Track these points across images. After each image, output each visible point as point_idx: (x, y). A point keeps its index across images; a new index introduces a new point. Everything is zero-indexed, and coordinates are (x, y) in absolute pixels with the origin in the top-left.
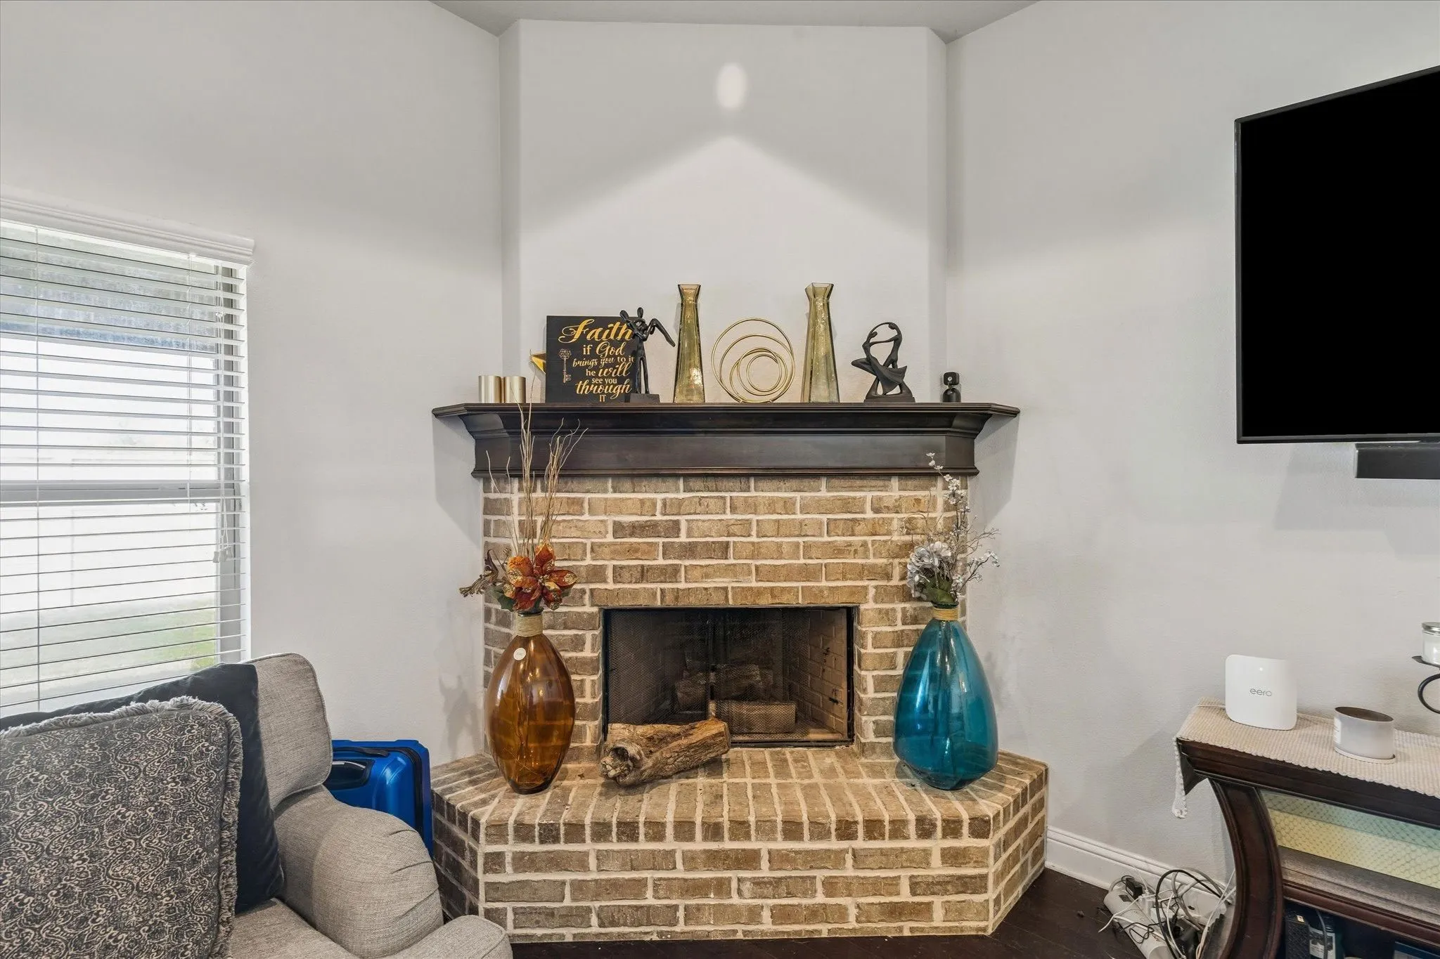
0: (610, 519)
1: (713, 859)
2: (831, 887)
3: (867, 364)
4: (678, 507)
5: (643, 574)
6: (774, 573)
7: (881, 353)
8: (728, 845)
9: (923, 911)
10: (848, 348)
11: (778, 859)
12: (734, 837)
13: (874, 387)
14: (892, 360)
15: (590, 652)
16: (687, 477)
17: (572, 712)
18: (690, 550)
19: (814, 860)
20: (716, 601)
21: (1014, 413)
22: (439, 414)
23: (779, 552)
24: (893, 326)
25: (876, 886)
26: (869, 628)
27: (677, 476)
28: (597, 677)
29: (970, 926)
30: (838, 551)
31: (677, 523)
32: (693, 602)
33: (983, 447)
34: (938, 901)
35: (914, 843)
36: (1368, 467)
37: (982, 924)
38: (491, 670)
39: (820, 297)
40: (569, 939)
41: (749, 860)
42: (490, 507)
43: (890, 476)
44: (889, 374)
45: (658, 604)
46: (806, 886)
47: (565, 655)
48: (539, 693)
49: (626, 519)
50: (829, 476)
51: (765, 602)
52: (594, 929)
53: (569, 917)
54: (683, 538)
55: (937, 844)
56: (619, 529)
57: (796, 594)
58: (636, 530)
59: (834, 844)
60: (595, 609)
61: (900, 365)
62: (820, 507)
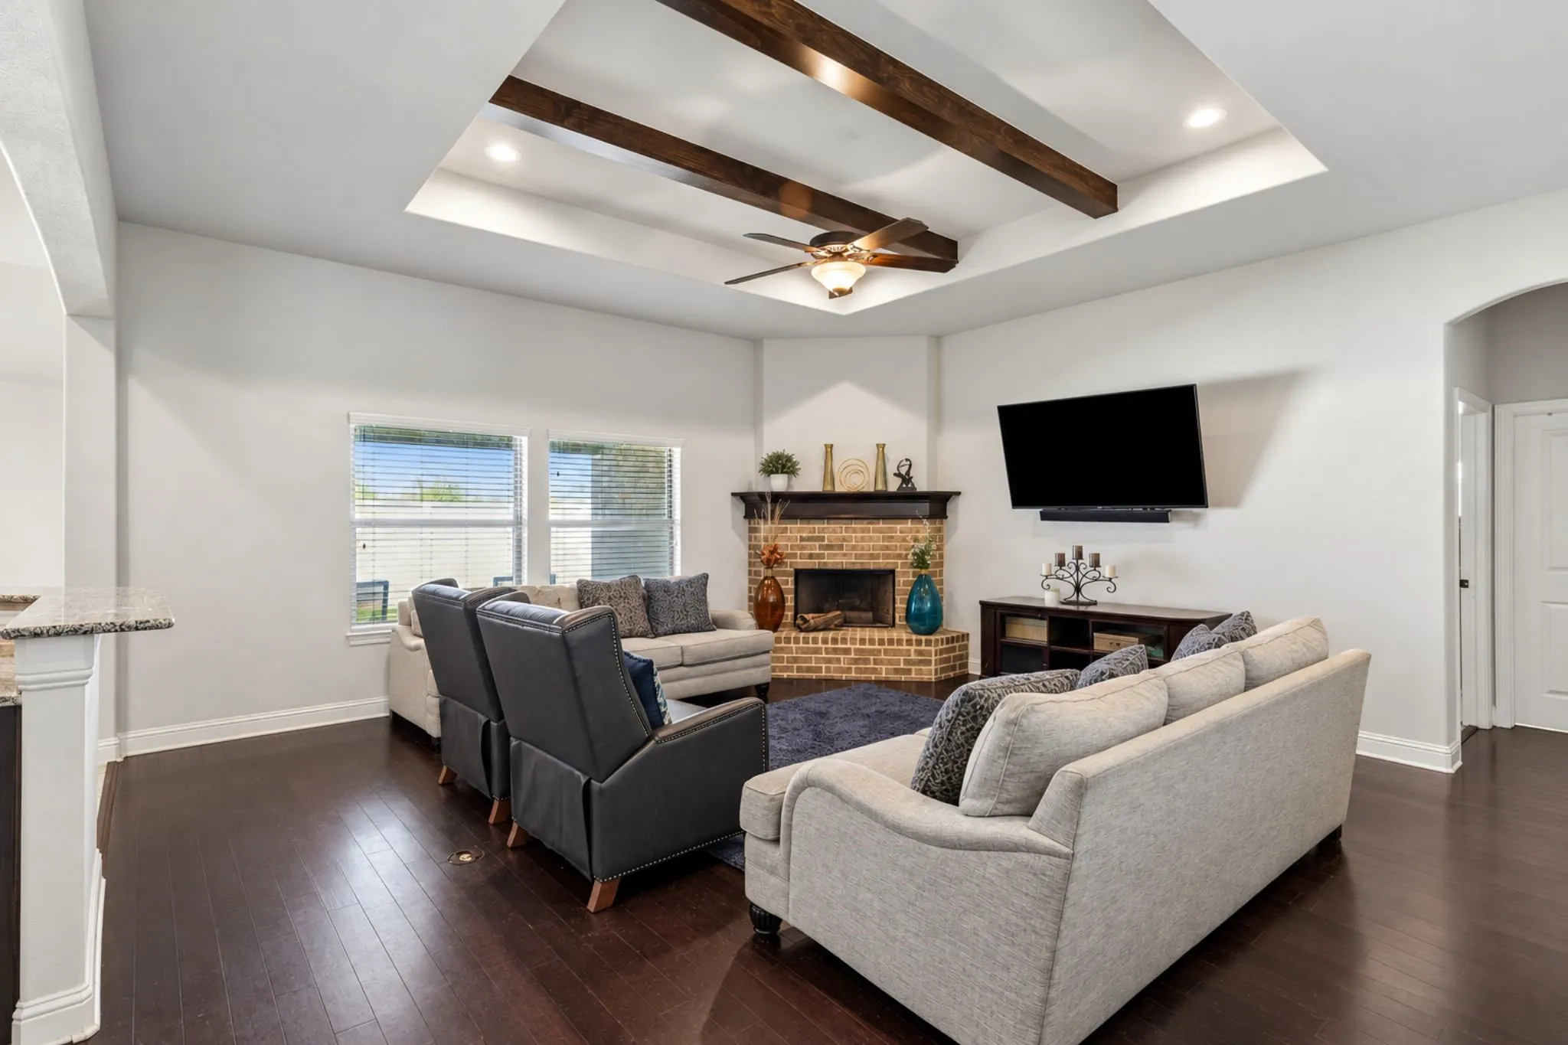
0: (799, 535)
1: (835, 651)
2: (876, 662)
3: (898, 475)
4: (823, 530)
5: (811, 556)
6: (861, 556)
7: (903, 471)
8: (840, 646)
9: (909, 671)
10: (891, 469)
11: (857, 651)
12: (842, 643)
13: (902, 484)
14: (908, 473)
15: (791, 586)
16: (828, 519)
17: (783, 608)
18: (829, 547)
19: (871, 652)
20: (839, 567)
21: (959, 493)
22: (733, 494)
23: (863, 549)
24: (907, 460)
25: (890, 662)
26: (900, 579)
27: (824, 519)
28: (793, 596)
29: (926, 678)
30: (887, 548)
31: (824, 537)
32: (830, 567)
33: (950, 506)
34: (913, 668)
35: (905, 647)
36: (1045, 517)
37: (930, 677)
38: (753, 594)
39: (881, 447)
40: (785, 677)
41: (847, 651)
42: (752, 530)
43: (908, 519)
44: (906, 479)
45: (817, 567)
46: (866, 661)
47: (783, 587)
48: (771, 599)
49: (804, 535)
50: (883, 519)
51: (858, 567)
52: (795, 674)
53: (786, 669)
54: (826, 542)
55: (913, 648)
56: (802, 539)
57: (872, 565)
58: (809, 539)
59: (877, 647)
60: (792, 569)
61: (911, 475)
62: (880, 531)
